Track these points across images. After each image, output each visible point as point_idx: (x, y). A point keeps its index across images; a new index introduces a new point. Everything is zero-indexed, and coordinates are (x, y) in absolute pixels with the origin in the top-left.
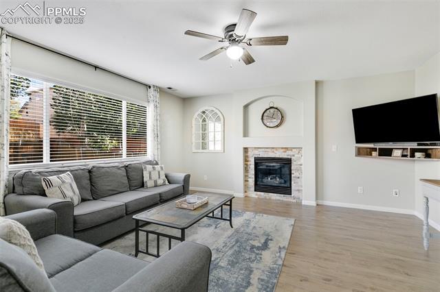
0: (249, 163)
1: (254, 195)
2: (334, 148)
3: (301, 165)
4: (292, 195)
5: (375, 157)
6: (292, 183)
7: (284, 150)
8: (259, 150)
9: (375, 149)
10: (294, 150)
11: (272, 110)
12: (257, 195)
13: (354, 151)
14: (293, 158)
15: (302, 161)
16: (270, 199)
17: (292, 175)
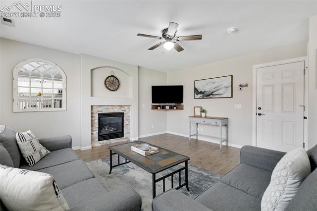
0: (93, 119)
1: (98, 144)
2: (144, 106)
3: (129, 116)
4: (125, 137)
5: (159, 110)
6: (125, 128)
7: (120, 107)
8: (102, 107)
9: (160, 106)
10: (125, 107)
11: (112, 78)
12: (100, 144)
13: (150, 107)
14: (125, 112)
15: (130, 114)
16: (111, 144)
17: (124, 124)
